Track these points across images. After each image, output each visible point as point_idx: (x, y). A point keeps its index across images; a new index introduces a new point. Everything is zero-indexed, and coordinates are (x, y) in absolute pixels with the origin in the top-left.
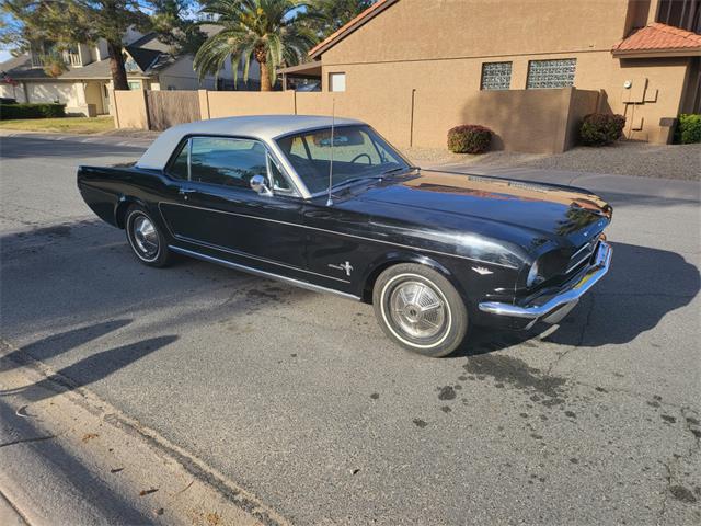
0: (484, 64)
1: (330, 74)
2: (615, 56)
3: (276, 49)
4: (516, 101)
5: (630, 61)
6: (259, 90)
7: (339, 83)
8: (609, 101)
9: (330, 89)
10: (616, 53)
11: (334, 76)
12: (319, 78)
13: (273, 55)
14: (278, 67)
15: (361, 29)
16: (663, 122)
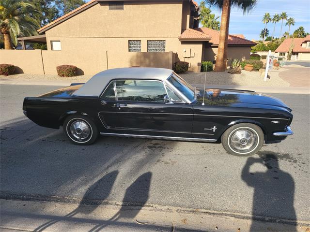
0: (129, 41)
1: (51, 41)
2: (180, 40)
3: (15, 27)
4: (152, 56)
5: (184, 42)
6: (4, 48)
7: (57, 46)
8: (178, 56)
9: (52, 49)
10: (180, 39)
11: (53, 43)
12: (45, 43)
13: (13, 30)
14: (18, 37)
15: (67, 21)
16: (199, 64)
